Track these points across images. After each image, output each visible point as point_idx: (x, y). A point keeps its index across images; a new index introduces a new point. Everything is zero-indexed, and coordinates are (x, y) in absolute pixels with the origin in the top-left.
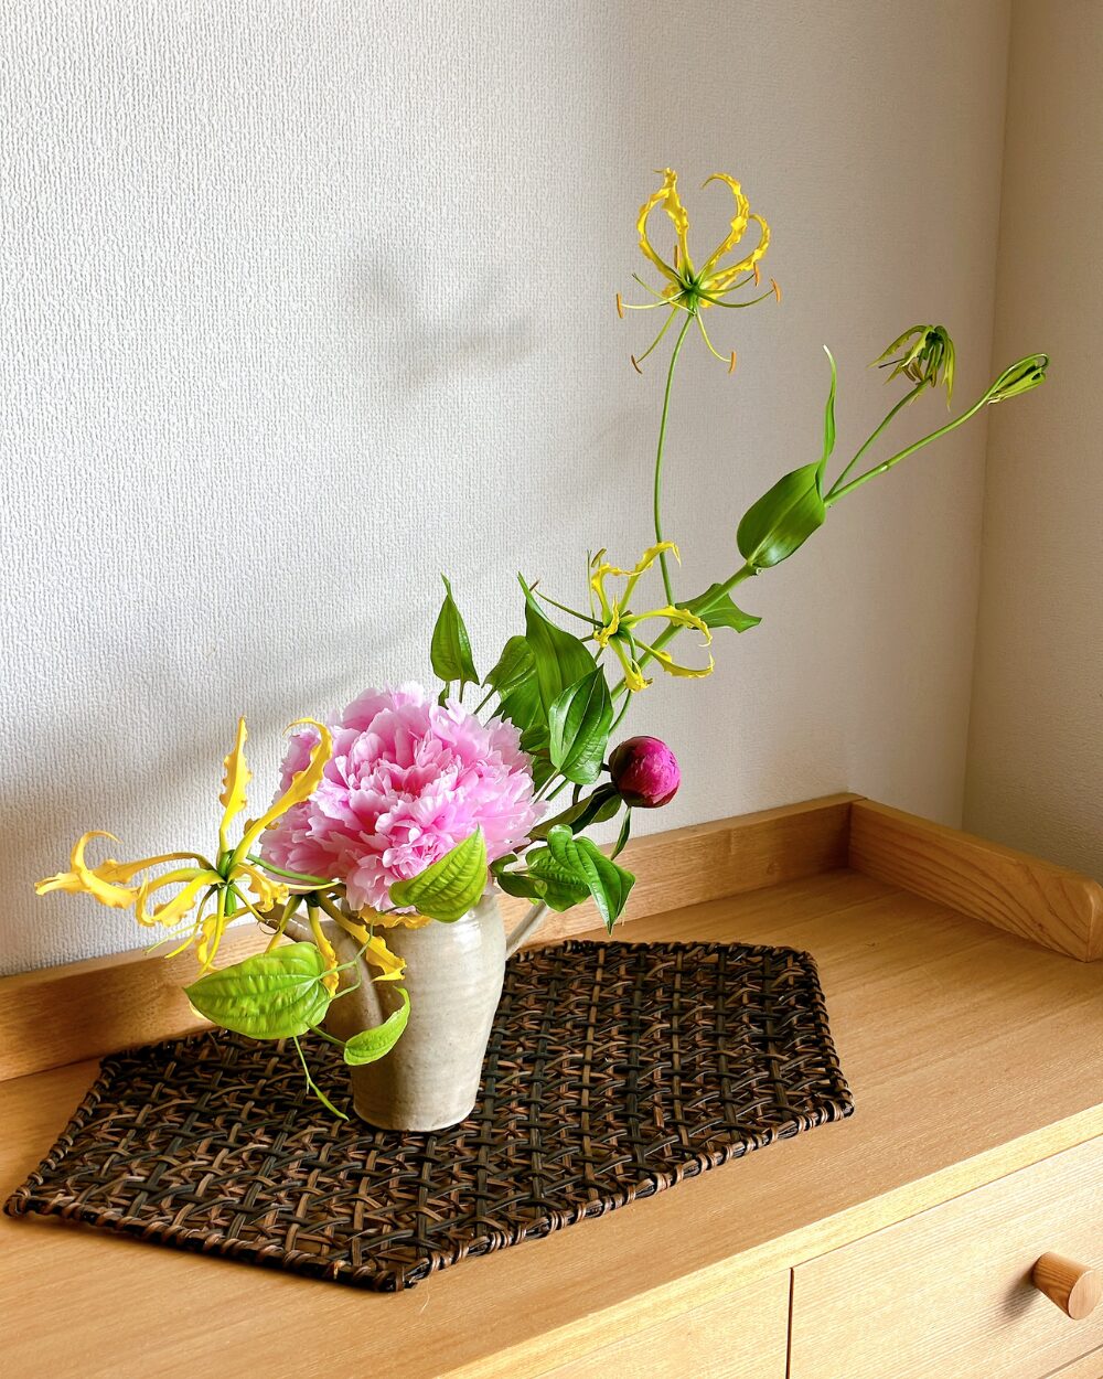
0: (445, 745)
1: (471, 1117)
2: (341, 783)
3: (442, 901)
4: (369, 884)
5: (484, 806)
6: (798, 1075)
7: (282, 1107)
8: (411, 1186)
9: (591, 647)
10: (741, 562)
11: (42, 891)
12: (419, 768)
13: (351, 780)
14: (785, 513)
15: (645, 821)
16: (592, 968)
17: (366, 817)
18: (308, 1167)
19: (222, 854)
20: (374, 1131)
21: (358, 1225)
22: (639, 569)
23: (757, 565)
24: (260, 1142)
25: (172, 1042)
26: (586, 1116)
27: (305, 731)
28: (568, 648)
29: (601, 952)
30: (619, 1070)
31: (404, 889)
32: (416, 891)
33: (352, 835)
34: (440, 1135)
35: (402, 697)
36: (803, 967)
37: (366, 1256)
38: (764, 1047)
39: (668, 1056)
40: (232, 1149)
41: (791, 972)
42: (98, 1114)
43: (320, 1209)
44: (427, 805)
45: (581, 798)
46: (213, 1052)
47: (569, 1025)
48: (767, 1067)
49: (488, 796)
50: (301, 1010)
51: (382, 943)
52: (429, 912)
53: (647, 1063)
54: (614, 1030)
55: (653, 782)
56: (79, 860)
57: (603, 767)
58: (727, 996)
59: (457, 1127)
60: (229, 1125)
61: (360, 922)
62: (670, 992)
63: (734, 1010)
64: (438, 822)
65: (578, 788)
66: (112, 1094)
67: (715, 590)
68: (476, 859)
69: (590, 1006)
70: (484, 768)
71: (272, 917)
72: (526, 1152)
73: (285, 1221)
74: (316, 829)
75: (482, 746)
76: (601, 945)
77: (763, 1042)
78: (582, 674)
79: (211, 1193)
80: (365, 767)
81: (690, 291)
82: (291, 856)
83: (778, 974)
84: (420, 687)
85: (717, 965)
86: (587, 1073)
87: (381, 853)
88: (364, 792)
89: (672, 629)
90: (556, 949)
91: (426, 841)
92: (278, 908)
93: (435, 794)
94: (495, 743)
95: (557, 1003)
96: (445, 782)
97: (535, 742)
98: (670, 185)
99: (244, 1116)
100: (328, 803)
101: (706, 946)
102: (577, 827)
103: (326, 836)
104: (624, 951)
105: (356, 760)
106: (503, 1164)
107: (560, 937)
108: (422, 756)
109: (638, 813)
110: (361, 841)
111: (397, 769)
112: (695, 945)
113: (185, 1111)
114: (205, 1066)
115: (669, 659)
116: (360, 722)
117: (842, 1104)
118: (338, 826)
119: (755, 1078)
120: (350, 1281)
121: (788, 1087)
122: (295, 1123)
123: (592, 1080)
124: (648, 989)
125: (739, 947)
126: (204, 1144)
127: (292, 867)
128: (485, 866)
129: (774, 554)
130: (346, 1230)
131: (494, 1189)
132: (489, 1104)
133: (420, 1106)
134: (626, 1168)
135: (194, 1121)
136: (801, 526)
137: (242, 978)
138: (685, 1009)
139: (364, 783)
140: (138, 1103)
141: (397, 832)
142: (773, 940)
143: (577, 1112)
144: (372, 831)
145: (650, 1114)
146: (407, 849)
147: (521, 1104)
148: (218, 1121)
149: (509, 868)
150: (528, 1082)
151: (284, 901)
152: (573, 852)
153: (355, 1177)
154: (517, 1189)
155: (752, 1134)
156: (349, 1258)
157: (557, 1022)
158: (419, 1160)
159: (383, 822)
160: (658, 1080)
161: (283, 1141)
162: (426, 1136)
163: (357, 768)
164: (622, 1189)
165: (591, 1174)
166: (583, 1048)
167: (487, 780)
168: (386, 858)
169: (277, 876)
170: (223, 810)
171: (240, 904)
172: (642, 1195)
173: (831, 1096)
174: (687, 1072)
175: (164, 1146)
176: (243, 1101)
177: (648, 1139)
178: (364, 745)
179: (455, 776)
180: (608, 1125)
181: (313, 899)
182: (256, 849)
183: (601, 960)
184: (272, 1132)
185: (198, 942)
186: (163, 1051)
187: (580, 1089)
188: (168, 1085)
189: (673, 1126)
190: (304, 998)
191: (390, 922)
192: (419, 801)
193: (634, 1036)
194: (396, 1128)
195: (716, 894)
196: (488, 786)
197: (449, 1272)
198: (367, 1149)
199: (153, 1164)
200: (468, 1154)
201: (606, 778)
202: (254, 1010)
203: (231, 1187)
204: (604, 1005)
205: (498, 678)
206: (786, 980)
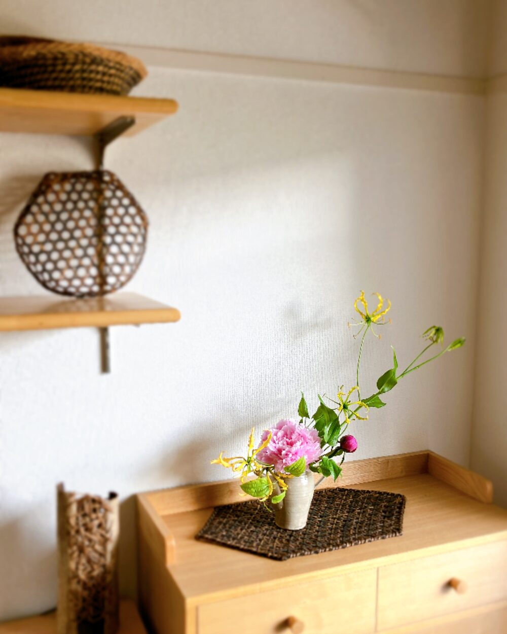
0: (299, 435)
1: (304, 528)
2: (274, 442)
3: (296, 472)
4: (280, 467)
5: (308, 450)
6: (391, 525)
7: (258, 522)
8: (288, 541)
9: (337, 412)
10: (378, 391)
11: (212, 463)
12: (293, 440)
13: (277, 442)
14: (389, 379)
15: (348, 456)
16: (343, 495)
17: (280, 451)
18: (264, 534)
19: (248, 458)
20: (280, 529)
21: (275, 547)
22: (350, 392)
23: (382, 392)
24: (253, 528)
25: (231, 505)
26: (333, 530)
27: (267, 429)
28: (331, 412)
29: (346, 491)
30: (344, 521)
31: (287, 469)
32: (290, 469)
33: (276, 455)
34: (296, 531)
35: (290, 422)
36: (402, 499)
37: (276, 553)
38: (384, 518)
39: (358, 518)
40: (246, 530)
41: (398, 500)
42: (214, 519)
43: (266, 543)
44: (294, 449)
45: (333, 449)
46: (241, 508)
47: (333, 509)
48: (383, 523)
49: (308, 448)
50: (264, 492)
51: (283, 481)
52: (293, 474)
53: (351, 520)
54: (345, 511)
55: (350, 446)
56: (221, 457)
57: (338, 442)
58: (378, 505)
59: (301, 530)
60: (245, 524)
61: (278, 476)
62: (363, 503)
63: (379, 509)
64: (296, 453)
65: (332, 447)
66: (217, 515)
67: (374, 396)
68: (303, 463)
69: (340, 505)
70: (308, 441)
71: (258, 473)
72: (317, 536)
73: (258, 545)
74: (269, 453)
75: (308, 436)
76: (347, 490)
77: (385, 517)
78: (334, 418)
79: (242, 538)
80: (281, 439)
81: (368, 319)
82: (263, 459)
83: (394, 501)
84: (294, 419)
85: (377, 497)
86: (336, 521)
87: (283, 460)
88: (280, 445)
89: (360, 407)
90: (334, 490)
91: (294, 458)
92: (259, 471)
93: (296, 446)
94: (312, 434)
95: (332, 503)
96: (298, 444)
97: (321, 434)
98: (363, 296)
99: (249, 523)
100: (272, 447)
101: (376, 492)
102: (330, 457)
103: (271, 455)
104: (353, 491)
105: (278, 437)
106: (311, 538)
107: (336, 487)
108: (294, 437)
109: (347, 454)
110: (278, 456)
111: (287, 440)
112: (372, 491)
113: (235, 521)
114: (239, 511)
115: (358, 415)
116: (280, 428)
117: (399, 532)
118: (274, 453)
119: (379, 524)
120: (272, 558)
121: (387, 528)
122: (261, 525)
123: (337, 522)
124: (357, 502)
125: (385, 493)
126: (240, 528)
127: (263, 461)
128: (306, 464)
129: (386, 389)
130: (272, 548)
131: (308, 543)
132: (309, 525)
133: (291, 523)
134: (340, 541)
135: (237, 523)
136: (393, 383)
137: (252, 484)
138: (366, 507)
139: (280, 443)
140: (224, 518)
141: (287, 455)
142: (396, 492)
143: (331, 529)
144: (281, 455)
145: (349, 531)
146: (289, 459)
147: (317, 526)
148: (243, 523)
149: (314, 465)
150: (320, 521)
151: (261, 469)
152: (328, 463)
153: (275, 538)
154: (313, 544)
155: (374, 537)
156: (272, 553)
157: (330, 508)
158: (291, 536)
159: (284, 452)
160: (354, 524)
161: (258, 529)
162: (293, 531)
163: (278, 439)
164: (338, 546)
165: (331, 542)
166: (336, 515)
167: (308, 443)
168: (284, 461)
169: (260, 464)
170: (248, 448)
171: (252, 469)
172: (343, 548)
173: (397, 530)
174: (362, 523)
175: (230, 528)
176: (248, 519)
177: (347, 536)
178: (280, 434)
179: (301, 442)
180: (338, 532)
181: (267, 469)
182: (255, 456)
183: (346, 493)
184: (256, 527)
185: (241, 478)
186: (228, 507)
187: (333, 524)
188: (231, 514)
189: (354, 534)
190: (264, 490)
191: (285, 476)
192: (292, 448)
193: (350, 513)
194: (286, 528)
195: (384, 478)
196: (309, 445)
197: (294, 559)
198: (278, 532)
199: (227, 531)
200: (302, 536)
201: (339, 445)
202: (254, 491)
203: (246, 537)
204: (344, 505)
205: (315, 417)
206: (396, 502)
